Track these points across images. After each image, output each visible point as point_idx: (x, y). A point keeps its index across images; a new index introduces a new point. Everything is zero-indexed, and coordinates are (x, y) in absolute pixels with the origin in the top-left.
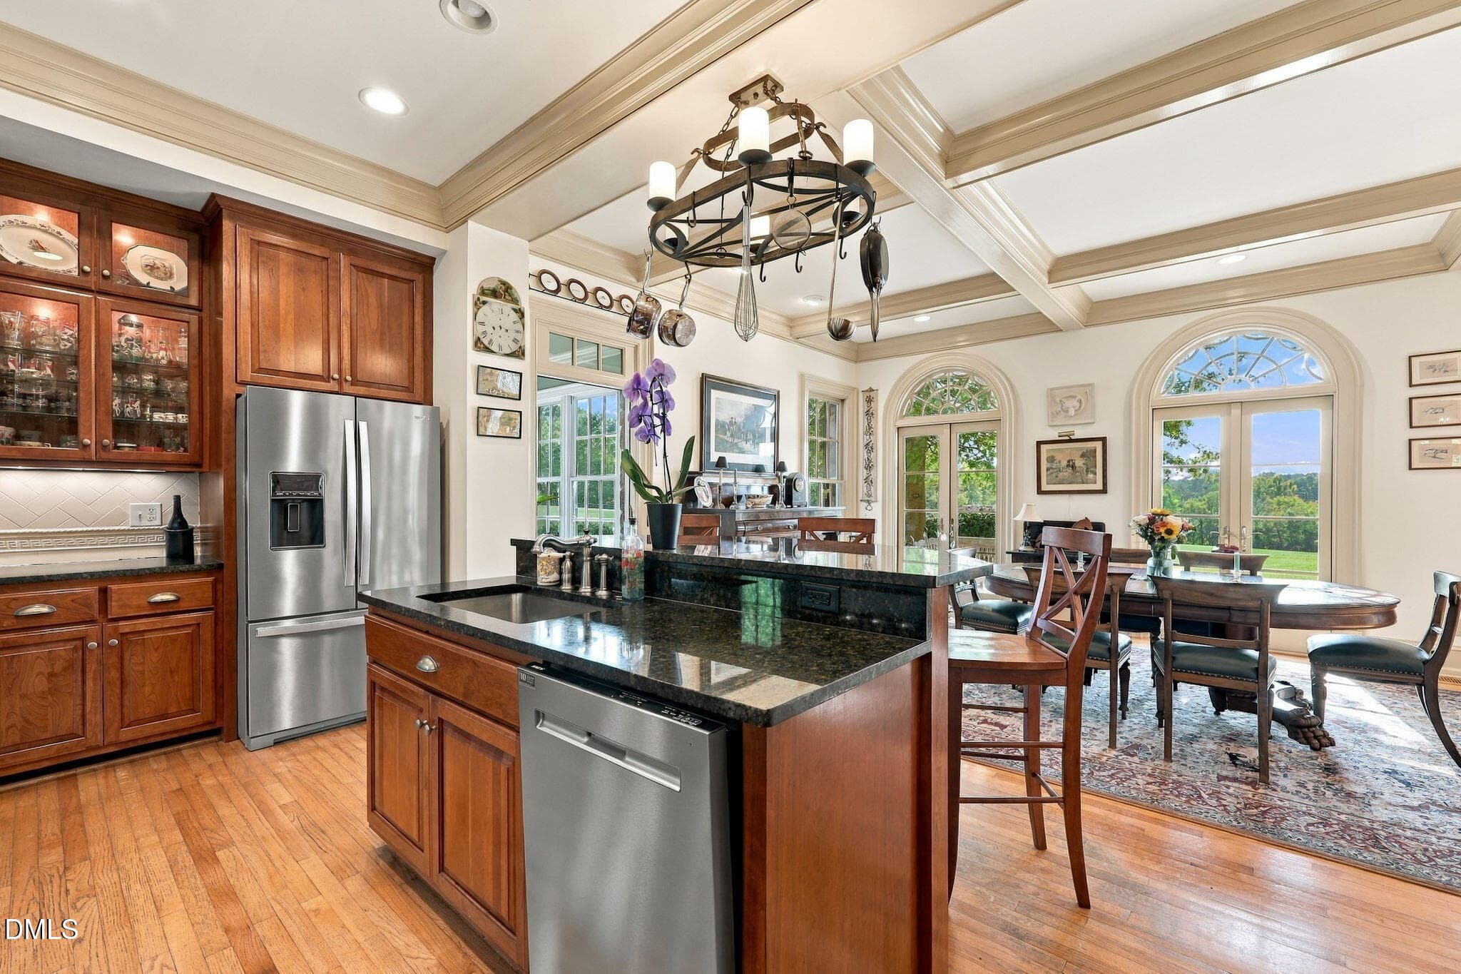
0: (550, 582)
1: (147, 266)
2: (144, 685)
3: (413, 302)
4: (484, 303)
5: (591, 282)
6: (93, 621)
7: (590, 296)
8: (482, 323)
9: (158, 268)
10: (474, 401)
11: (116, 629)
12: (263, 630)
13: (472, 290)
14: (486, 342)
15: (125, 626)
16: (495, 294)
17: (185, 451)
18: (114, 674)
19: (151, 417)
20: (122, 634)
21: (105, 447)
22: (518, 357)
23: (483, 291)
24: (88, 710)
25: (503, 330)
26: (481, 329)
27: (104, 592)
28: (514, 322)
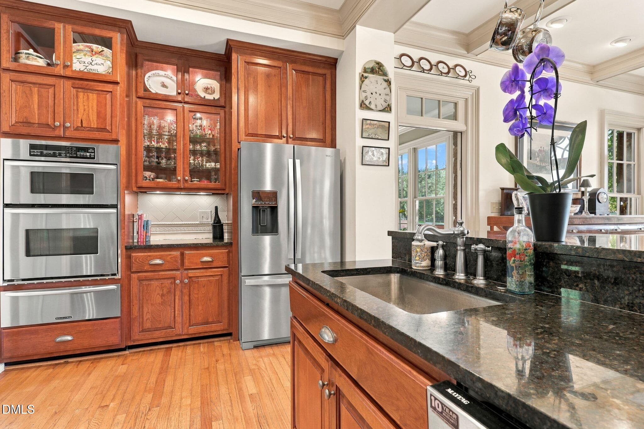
0: (423, 267)
1: (204, 88)
2: (198, 305)
3: (325, 87)
4: (366, 78)
5: (434, 58)
6: (177, 270)
7: (434, 67)
8: (364, 91)
9: (209, 89)
10: (360, 142)
11: (187, 274)
12: (249, 282)
13: (359, 70)
14: (367, 103)
15: (191, 273)
16: (372, 71)
17: (219, 182)
18: (186, 298)
19: (206, 166)
20: (190, 277)
21: (186, 181)
22: (387, 112)
23: (365, 71)
24: (176, 315)
25: (378, 94)
26: (364, 95)
27: (182, 254)
28: (385, 89)
